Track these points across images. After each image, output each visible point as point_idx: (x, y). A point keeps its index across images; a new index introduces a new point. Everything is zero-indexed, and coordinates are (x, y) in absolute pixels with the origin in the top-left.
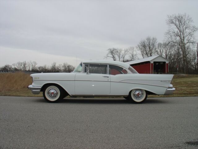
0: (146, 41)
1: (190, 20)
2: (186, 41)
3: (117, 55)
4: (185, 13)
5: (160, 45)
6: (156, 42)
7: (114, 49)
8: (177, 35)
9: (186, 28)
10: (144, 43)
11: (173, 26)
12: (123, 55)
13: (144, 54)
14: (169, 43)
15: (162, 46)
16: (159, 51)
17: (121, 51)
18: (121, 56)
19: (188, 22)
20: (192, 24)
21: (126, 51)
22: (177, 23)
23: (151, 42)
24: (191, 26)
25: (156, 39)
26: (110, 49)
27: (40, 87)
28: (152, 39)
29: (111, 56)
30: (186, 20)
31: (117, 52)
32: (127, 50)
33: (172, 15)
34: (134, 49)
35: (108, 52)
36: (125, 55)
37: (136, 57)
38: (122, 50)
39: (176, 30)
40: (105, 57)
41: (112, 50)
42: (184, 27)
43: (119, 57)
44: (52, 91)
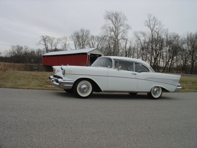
0: (80, 32)
1: (125, 18)
2: (119, 37)
3: (50, 43)
4: (121, 12)
5: (93, 37)
6: (89, 34)
7: (47, 37)
8: (112, 30)
9: (120, 25)
10: (77, 33)
11: (110, 22)
12: (56, 43)
13: (77, 45)
14: (105, 37)
15: (94, 39)
16: (91, 43)
17: (53, 39)
18: (53, 44)
19: (122, 20)
20: (126, 22)
21: (58, 40)
22: (114, 19)
23: (85, 33)
24: (125, 24)
25: (90, 32)
26: (43, 37)
27: (73, 82)
28: (86, 30)
29: (44, 43)
30: (121, 17)
31: (50, 40)
32: (60, 39)
33: (110, 11)
34: (67, 39)
35: (40, 39)
36: (57, 43)
37: (69, 47)
38: (55, 39)
39: (112, 26)
40: (37, 43)
41: (45, 37)
42: (119, 24)
43: (52, 45)
44: (84, 86)
